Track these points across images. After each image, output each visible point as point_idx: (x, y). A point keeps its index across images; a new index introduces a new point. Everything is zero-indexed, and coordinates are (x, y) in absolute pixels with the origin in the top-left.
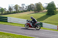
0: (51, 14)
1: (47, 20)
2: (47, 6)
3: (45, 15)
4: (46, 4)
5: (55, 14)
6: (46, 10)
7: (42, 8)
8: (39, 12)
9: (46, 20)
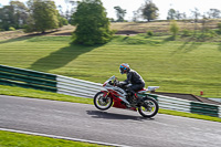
0: (90, 42)
1: (73, 65)
2: (75, 11)
3: (66, 45)
4: (70, 5)
5: (105, 43)
6: (72, 28)
7: (55, 18)
8: (44, 33)
9: (70, 64)
